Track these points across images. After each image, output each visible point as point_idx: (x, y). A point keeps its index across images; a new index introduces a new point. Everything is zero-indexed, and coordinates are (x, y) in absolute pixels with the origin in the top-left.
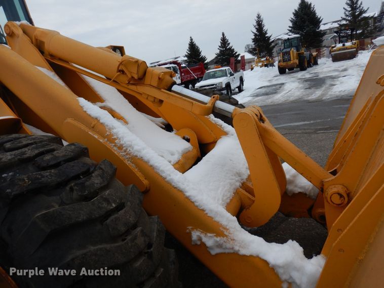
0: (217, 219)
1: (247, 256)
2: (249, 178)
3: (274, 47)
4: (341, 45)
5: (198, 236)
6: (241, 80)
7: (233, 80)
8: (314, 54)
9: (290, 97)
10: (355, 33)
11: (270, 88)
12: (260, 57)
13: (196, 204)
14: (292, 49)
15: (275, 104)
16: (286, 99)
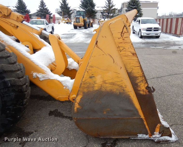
0: (43, 68)
1: (53, 79)
2: (54, 62)
3: (72, 13)
4: (103, 19)
5: (36, 74)
6: (53, 28)
7: (48, 28)
8: (92, 21)
9: (78, 41)
10: (109, 15)
11: (69, 35)
12: (64, 18)
13: (35, 63)
14: (81, 17)
15: (71, 43)
16: (76, 41)
